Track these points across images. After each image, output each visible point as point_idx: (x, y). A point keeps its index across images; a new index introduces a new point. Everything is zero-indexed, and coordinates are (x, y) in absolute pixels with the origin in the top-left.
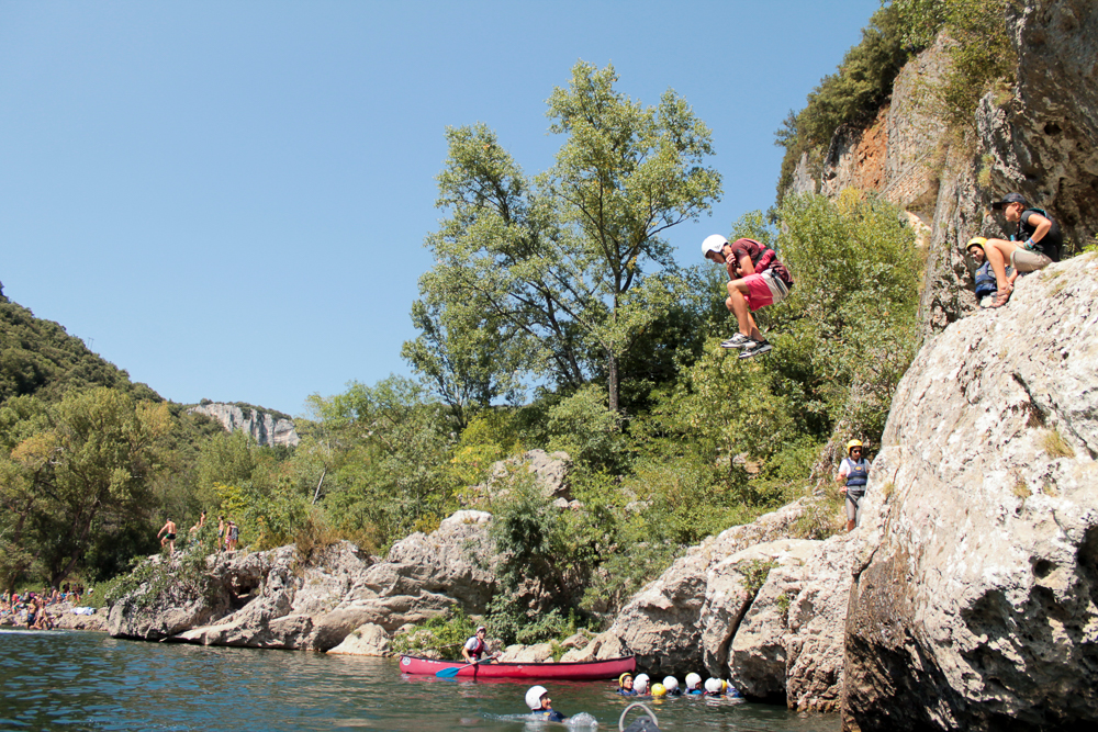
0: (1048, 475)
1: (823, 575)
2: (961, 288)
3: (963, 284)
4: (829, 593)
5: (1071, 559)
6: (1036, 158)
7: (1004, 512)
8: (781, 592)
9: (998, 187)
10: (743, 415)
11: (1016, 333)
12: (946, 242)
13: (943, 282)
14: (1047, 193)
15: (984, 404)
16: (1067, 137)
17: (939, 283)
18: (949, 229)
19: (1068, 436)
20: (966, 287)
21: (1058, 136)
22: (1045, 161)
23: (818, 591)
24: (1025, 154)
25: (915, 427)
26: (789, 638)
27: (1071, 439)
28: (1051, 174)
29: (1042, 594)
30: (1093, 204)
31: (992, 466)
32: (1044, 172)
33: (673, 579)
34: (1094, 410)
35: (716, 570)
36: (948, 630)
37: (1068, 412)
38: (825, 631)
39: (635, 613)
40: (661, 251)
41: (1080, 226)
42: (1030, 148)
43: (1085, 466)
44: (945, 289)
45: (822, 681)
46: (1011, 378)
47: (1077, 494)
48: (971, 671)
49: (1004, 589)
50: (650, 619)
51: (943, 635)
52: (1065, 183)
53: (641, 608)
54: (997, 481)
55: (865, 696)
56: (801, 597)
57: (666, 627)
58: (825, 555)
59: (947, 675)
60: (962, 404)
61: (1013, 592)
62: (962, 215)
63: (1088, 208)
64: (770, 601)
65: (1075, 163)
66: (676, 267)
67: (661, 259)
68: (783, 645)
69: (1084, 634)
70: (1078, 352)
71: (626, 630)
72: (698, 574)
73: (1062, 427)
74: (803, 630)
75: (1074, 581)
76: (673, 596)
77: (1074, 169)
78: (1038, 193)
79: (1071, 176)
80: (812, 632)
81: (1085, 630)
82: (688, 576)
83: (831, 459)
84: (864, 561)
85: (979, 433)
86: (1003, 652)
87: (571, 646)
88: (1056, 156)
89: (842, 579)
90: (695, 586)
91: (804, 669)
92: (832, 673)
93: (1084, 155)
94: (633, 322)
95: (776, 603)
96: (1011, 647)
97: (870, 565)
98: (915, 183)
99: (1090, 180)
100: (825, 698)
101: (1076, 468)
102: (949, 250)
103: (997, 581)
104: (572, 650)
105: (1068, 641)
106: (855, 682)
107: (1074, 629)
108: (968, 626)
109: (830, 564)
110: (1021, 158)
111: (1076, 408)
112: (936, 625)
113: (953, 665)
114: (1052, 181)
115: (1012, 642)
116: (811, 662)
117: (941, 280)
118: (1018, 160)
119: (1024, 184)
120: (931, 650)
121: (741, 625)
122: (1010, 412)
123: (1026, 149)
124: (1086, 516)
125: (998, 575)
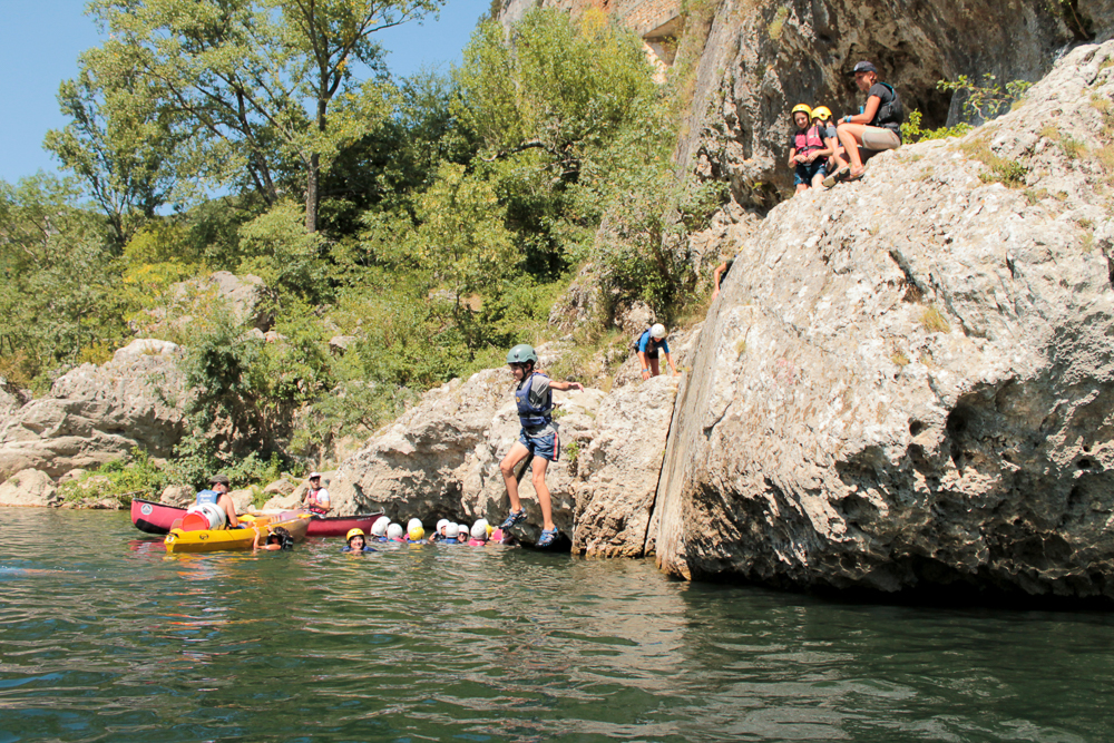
0: (925, 347)
1: (617, 424)
2: (731, 139)
3: (733, 135)
4: (622, 442)
5: (942, 421)
6: (834, 20)
7: (882, 377)
8: (571, 440)
9: (787, 42)
10: (476, 250)
11: (884, 211)
12: (720, 90)
13: (712, 130)
14: (838, 57)
15: (856, 276)
16: (867, 5)
17: (708, 131)
18: (726, 77)
19: (945, 313)
20: (736, 140)
22: (841, 24)
23: (611, 440)
24: (823, 14)
25: (770, 289)
26: (579, 486)
27: (948, 316)
28: (844, 38)
29: (915, 450)
31: (868, 334)
32: (838, 35)
33: (419, 422)
34: (975, 293)
35: (502, 417)
36: (818, 481)
37: (950, 293)
38: (617, 480)
39: (373, 457)
40: (372, 54)
42: (829, 8)
43: (958, 341)
44: (714, 138)
45: (612, 528)
46: (887, 255)
47: (953, 366)
48: (837, 516)
49: (884, 445)
50: (390, 465)
51: (814, 485)
52: (855, 49)
53: (380, 453)
54: (872, 348)
55: (709, 541)
56: (593, 445)
57: (407, 473)
58: (618, 404)
59: (812, 519)
60: (825, 273)
61: (892, 448)
62: (743, 65)
65: (868, 31)
66: (389, 74)
67: (373, 62)
68: (571, 493)
69: (940, 484)
70: (962, 240)
71: (363, 476)
72: (447, 418)
73: (940, 305)
74: (593, 478)
75: (941, 440)
76: (418, 440)
77: (866, 37)
78: (829, 56)
79: (863, 43)
80: (604, 480)
81: (942, 480)
82: (435, 420)
83: (574, 304)
84: (718, 414)
85: (851, 302)
86: (871, 499)
87: (275, 492)
88: (853, 21)
89: (635, 429)
90: (443, 431)
91: (594, 516)
92: (621, 520)
93: (878, 24)
94: (345, 132)
95: (566, 451)
96: (878, 496)
97: (724, 419)
98: (654, 12)
99: (877, 50)
100: (613, 544)
101: (952, 342)
102: (723, 99)
103: (878, 438)
104: (276, 496)
105: (927, 490)
106: (700, 527)
107: (933, 481)
108: (841, 478)
109: (623, 413)
110: (817, 17)
111: (959, 290)
112: (806, 475)
113: (820, 511)
114: (844, 45)
115: (881, 491)
116: (602, 509)
117: (710, 128)
118: (814, 18)
119: (816, 44)
120: (796, 497)
121: (527, 472)
122: (885, 286)
123: (825, 9)
124: (960, 384)
125: (880, 433)
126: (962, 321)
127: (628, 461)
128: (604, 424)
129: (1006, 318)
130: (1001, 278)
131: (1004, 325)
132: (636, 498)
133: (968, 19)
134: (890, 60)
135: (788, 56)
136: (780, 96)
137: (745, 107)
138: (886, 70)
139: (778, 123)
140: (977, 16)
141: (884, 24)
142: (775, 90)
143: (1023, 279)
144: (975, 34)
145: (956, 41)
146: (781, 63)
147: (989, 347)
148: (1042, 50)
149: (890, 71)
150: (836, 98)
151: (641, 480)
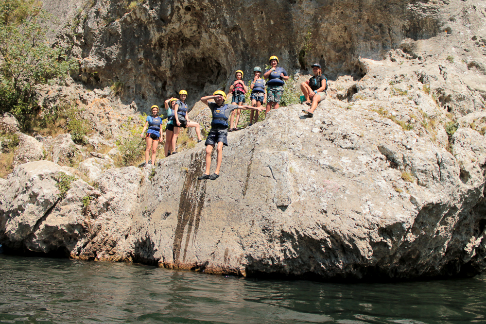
0: (405, 186)
1: (115, 189)
2: (77, 45)
4: (119, 199)
5: (416, 215)
6: (172, 15)
7: (392, 196)
8: (85, 194)
9: (135, 13)
12: (76, 19)
13: (65, 37)
14: (165, 31)
15: (360, 152)
16: (190, 14)
18: (82, 14)
19: (410, 175)
20: (80, 46)
21: (187, 12)
22: (174, 18)
23: (114, 198)
24: (168, 10)
28: (171, 24)
30: (175, 44)
32: (170, 21)
34: (426, 170)
36: (367, 235)
37: (416, 168)
38: (114, 219)
41: (165, 49)
42: (172, 9)
43: (417, 186)
44: (65, 41)
45: (110, 245)
46: (377, 147)
48: (371, 249)
49: (404, 223)
51: (365, 236)
54: (383, 184)
56: (102, 199)
59: (361, 250)
60: (334, 146)
61: (407, 224)
62: (97, 13)
63: (172, 44)
64: (78, 199)
68: (83, 224)
73: (408, 172)
74: (100, 217)
78: (161, 29)
80: (107, 219)
85: (362, 163)
86: (387, 243)
88: (180, 19)
89: (123, 193)
91: (104, 239)
92: (116, 241)
95: (81, 200)
97: (292, 202)
99: (180, 34)
100: (110, 254)
102: (77, 24)
103: (402, 220)
108: (379, 234)
109: (118, 183)
110: (163, 10)
111: (420, 168)
112: (361, 232)
113: (365, 247)
114: (170, 27)
115: (392, 240)
116: (107, 235)
117: (64, 35)
118: (161, 10)
119: (156, 22)
120: (352, 241)
121: (53, 211)
122: (379, 160)
123: (170, 9)
124: (423, 202)
125: (403, 218)
126: (418, 179)
127: (120, 210)
128: (108, 189)
129: (435, 181)
130: (436, 167)
131: (434, 184)
132: (123, 230)
133: (256, 43)
134: (182, 40)
135: (131, 19)
136: (119, 35)
137: (92, 33)
138: (180, 44)
139: (113, 47)
140: (260, 43)
141: (192, 26)
142: (117, 32)
143: (446, 170)
144: (256, 50)
145: (246, 49)
146: (125, 20)
147: (427, 190)
148: (290, 67)
149: (181, 45)
150: (152, 47)
151: (125, 220)
